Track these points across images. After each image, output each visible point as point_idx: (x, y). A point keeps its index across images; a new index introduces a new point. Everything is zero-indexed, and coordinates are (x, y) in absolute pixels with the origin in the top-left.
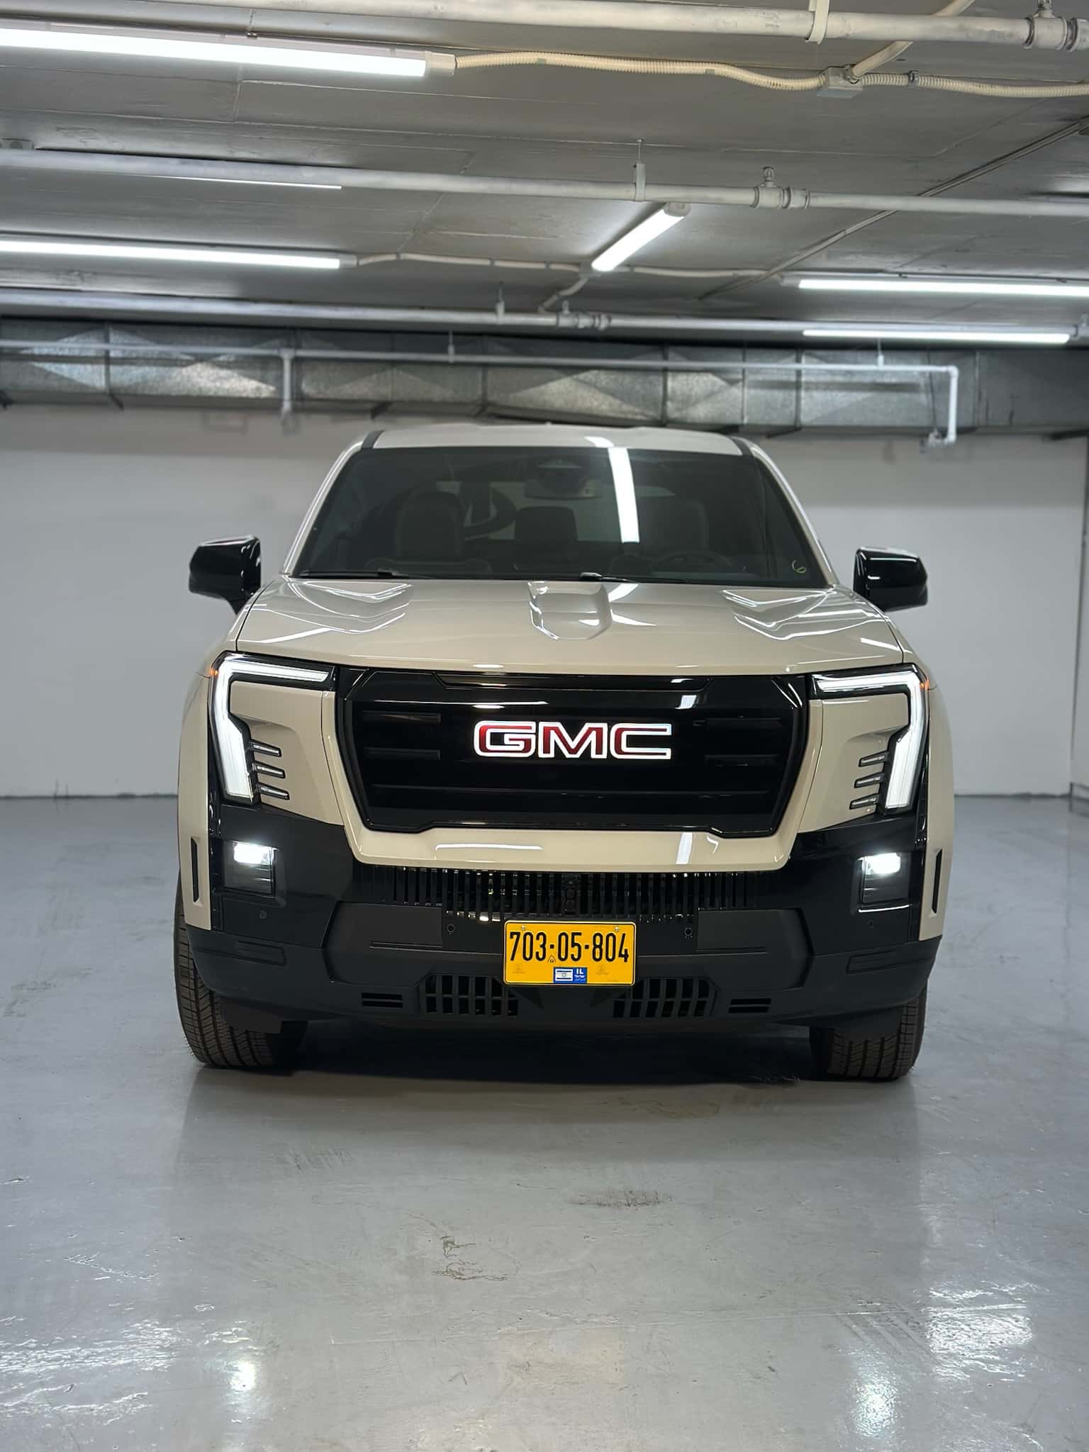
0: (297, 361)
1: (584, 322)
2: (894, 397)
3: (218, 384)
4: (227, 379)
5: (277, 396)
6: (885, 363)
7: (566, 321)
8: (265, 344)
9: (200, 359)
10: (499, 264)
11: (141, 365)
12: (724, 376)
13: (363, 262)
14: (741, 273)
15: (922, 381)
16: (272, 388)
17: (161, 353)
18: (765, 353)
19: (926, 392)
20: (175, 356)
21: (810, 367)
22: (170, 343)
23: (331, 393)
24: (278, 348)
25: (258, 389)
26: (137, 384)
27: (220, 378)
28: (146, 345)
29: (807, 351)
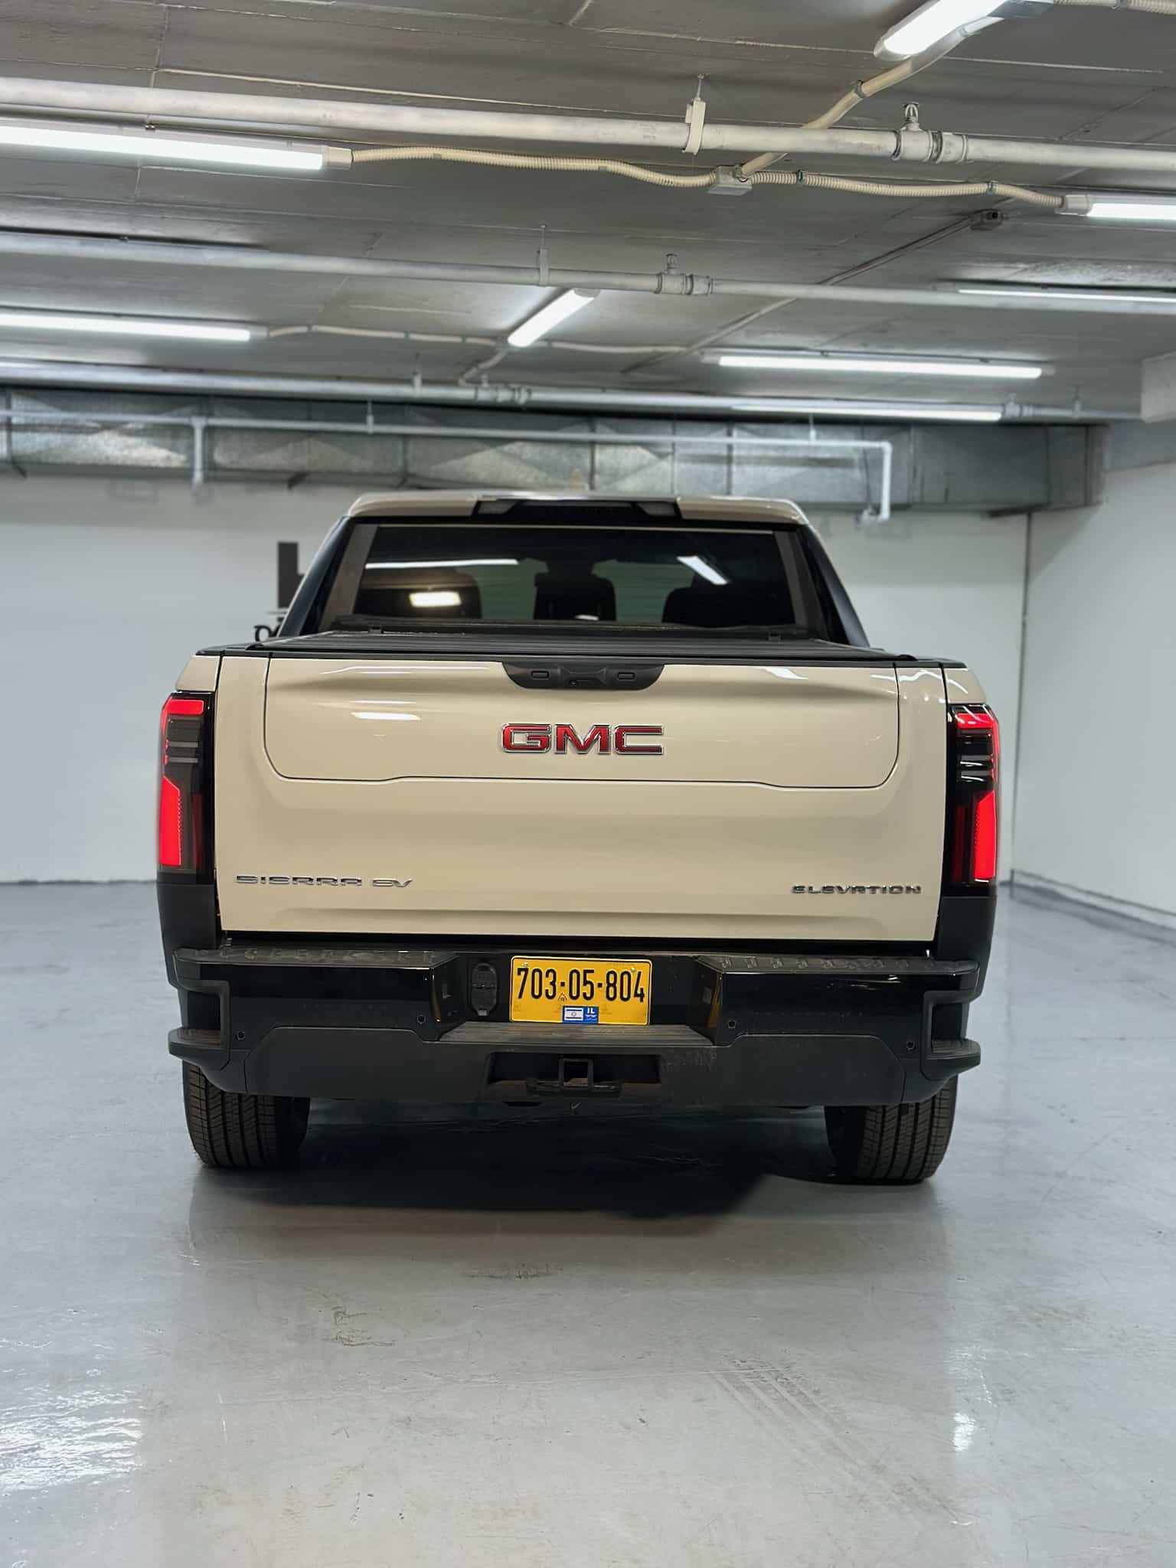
0: (209, 431)
1: (503, 396)
2: (827, 472)
3: (126, 453)
4: (135, 447)
5: (188, 465)
6: (818, 437)
7: (485, 395)
8: (175, 412)
9: (107, 427)
10: (414, 337)
11: (45, 432)
12: (653, 449)
13: (274, 333)
14: (661, 349)
15: (856, 457)
16: (183, 457)
17: (65, 420)
18: (695, 426)
19: (861, 468)
20: (80, 423)
21: (742, 440)
22: (76, 410)
23: (246, 462)
24: (189, 416)
25: (168, 458)
26: (40, 452)
27: (128, 447)
28: (50, 412)
29: (738, 424)
